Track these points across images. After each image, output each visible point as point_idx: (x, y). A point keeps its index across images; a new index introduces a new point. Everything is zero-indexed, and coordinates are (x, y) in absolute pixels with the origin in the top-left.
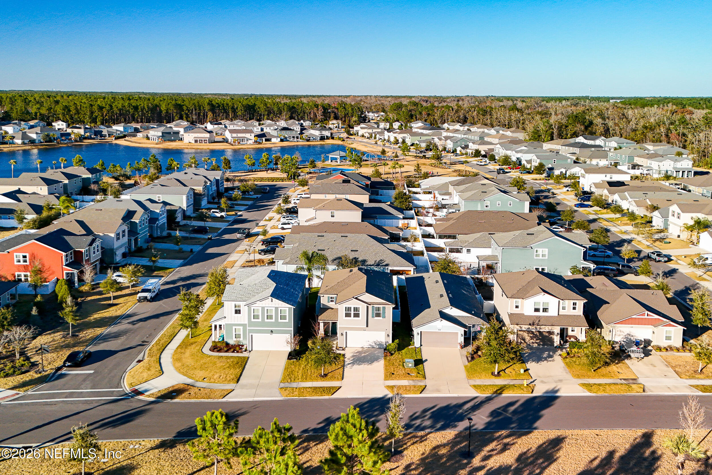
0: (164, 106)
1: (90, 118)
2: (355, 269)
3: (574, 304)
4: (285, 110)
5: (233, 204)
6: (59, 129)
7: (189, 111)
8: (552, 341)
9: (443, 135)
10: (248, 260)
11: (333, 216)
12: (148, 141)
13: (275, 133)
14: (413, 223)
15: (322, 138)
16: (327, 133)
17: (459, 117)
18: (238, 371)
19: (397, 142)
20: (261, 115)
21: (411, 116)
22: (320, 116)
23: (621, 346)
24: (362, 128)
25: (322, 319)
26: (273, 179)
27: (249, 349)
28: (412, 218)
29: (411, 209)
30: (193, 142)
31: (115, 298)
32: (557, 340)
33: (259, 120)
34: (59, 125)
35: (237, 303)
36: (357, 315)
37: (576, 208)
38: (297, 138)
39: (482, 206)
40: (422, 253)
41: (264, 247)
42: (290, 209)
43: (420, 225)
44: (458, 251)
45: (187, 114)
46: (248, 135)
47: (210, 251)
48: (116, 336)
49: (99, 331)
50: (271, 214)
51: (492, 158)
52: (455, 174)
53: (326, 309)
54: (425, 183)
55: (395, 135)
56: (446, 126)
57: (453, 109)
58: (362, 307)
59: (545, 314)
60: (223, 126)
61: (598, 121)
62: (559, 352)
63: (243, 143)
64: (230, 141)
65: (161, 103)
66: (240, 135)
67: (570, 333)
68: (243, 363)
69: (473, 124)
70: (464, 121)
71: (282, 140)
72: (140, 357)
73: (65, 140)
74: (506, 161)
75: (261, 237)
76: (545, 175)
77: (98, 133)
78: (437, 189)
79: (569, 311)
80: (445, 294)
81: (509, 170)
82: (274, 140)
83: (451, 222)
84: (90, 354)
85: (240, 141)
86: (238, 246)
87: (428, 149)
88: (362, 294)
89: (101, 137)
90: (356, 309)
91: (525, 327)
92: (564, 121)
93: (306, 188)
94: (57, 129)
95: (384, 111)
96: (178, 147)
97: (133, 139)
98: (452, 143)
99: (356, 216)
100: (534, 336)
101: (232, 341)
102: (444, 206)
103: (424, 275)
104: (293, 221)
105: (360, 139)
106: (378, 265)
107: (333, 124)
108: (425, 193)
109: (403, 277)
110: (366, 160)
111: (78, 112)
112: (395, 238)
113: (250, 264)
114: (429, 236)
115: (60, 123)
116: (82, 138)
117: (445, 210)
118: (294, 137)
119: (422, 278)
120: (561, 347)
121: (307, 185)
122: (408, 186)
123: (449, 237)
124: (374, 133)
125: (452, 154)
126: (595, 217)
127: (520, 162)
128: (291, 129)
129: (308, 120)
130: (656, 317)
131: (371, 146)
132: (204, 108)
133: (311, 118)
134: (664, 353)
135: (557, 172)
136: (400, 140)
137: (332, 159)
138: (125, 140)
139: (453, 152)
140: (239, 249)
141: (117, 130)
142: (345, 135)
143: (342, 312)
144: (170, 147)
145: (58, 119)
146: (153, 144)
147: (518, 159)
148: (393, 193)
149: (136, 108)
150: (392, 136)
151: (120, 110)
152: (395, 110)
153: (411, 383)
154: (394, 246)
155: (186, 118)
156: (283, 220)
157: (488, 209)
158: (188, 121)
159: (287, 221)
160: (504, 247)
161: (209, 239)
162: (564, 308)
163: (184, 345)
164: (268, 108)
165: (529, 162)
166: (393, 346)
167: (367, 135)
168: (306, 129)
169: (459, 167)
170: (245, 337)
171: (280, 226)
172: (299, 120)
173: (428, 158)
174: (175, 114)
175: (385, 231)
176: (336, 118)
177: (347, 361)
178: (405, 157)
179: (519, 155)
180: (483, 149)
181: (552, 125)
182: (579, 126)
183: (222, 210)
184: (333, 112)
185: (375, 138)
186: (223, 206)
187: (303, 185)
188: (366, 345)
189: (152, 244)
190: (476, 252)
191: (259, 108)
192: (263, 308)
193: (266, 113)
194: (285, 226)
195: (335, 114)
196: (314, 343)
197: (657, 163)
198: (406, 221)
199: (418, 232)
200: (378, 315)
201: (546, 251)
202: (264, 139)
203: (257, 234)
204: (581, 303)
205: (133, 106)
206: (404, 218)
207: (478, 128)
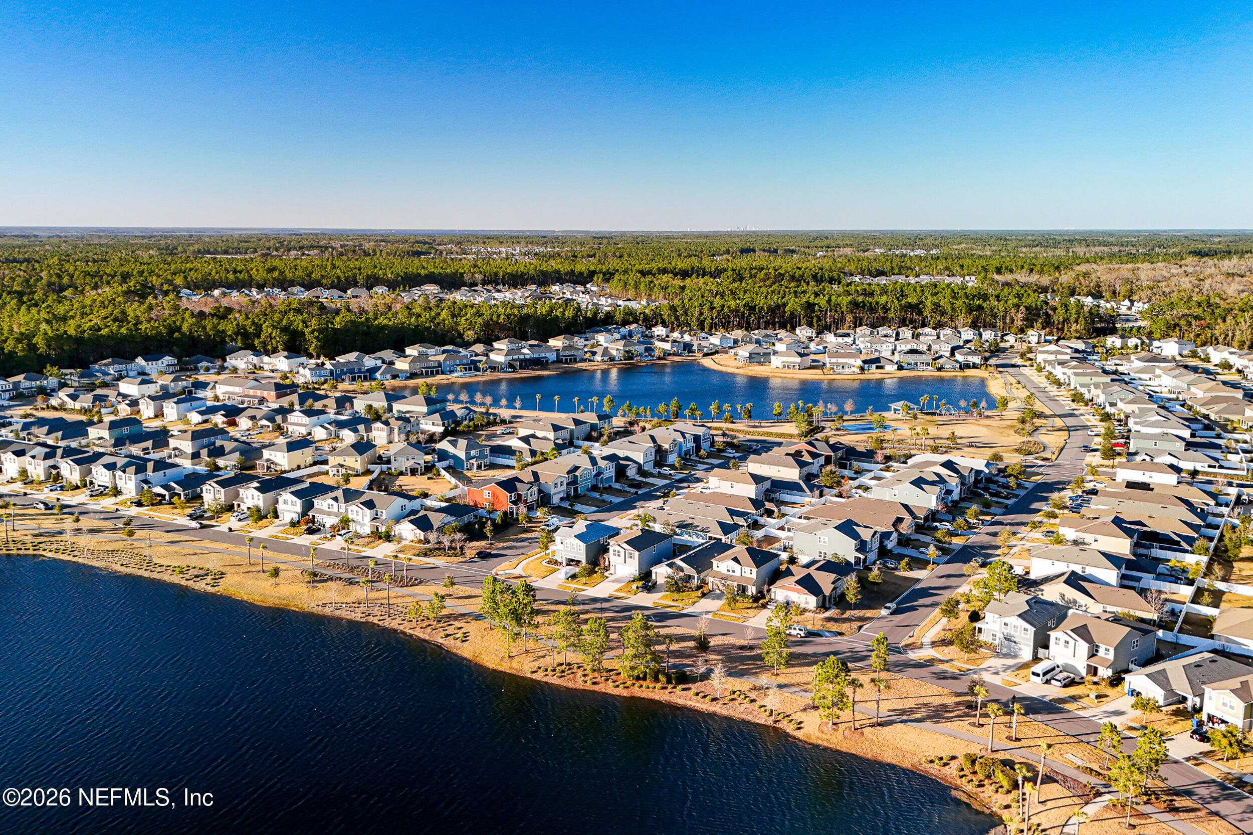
3: (751, 570)
11: (732, 487)
12: (733, 363)
16: (975, 360)
18: (548, 574)
34: (657, 331)
38: (927, 364)
48: (514, 548)
58: (622, 551)
59: (733, 574)
63: (841, 371)
71: (900, 369)
72: (512, 560)
73: (647, 356)
77: (690, 347)
79: (747, 574)
82: (888, 368)
89: (689, 352)
91: (718, 580)
97: (721, 358)
100: (724, 586)
101: (559, 560)
107: (1031, 335)
115: (661, 328)
116: (668, 354)
118: (922, 363)
138: (712, 359)
141: (712, 343)
144: (750, 374)
149: (752, 308)
162: (745, 572)
163: (538, 558)
186: (678, 464)
192: (571, 542)
200: (631, 557)
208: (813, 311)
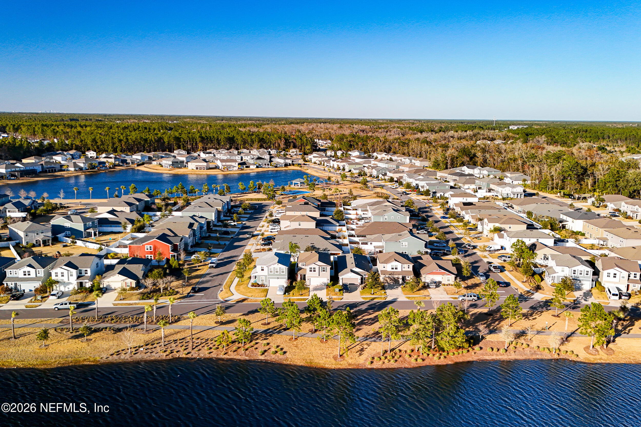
0: (166, 139)
1: (112, 148)
2: (313, 252)
3: (409, 266)
4: (257, 140)
5: (240, 217)
6: (91, 157)
7: (185, 142)
8: (399, 281)
9: (372, 163)
10: (257, 248)
11: (300, 225)
12: (161, 168)
13: (252, 161)
14: (344, 228)
15: (286, 165)
16: (289, 161)
17: (385, 147)
18: (265, 293)
19: (339, 169)
20: (238, 144)
21: (351, 146)
22: (282, 146)
23: (428, 284)
24: (314, 157)
25: (299, 273)
26: (258, 200)
27: (268, 286)
28: (344, 226)
29: (344, 220)
30: (195, 169)
31: (199, 266)
32: (401, 281)
33: (237, 149)
34: (91, 154)
35: (262, 266)
36: (314, 271)
37: (440, 219)
38: (268, 165)
39: (383, 219)
40: (347, 245)
41: (263, 242)
42: (274, 220)
43: (348, 230)
44: (366, 244)
45: (183, 145)
46: (233, 164)
47: (236, 244)
48: (207, 282)
49: (197, 280)
50: (262, 223)
51: (401, 184)
52: (375, 195)
53: (301, 269)
54: (354, 203)
55: (338, 163)
56: (375, 154)
57: (381, 141)
58: (317, 267)
59: (396, 270)
60: (213, 155)
61: (479, 154)
62: (401, 286)
63: (230, 169)
64: (221, 168)
65: (164, 136)
66: (228, 164)
67: (407, 278)
68: (267, 291)
69: (395, 153)
70: (388, 151)
71: (257, 167)
72: (221, 289)
73: (102, 167)
74: (408, 186)
75: (260, 237)
76: (431, 196)
77: (124, 161)
78: (361, 207)
79: (406, 269)
80: (354, 263)
81: (410, 192)
82: (252, 167)
83: (365, 228)
84: (199, 288)
85: (228, 168)
86: (249, 242)
87: (360, 175)
88: (317, 262)
89: (126, 164)
90: (314, 268)
91: (387, 276)
92: (456, 154)
93: (281, 205)
94: (89, 157)
95: (331, 139)
96: (185, 173)
97: (150, 166)
98: (376, 171)
99: (312, 225)
100: (391, 279)
101: (260, 283)
102: (363, 219)
103: (346, 255)
104: (276, 228)
105: (313, 165)
106: (324, 250)
107: (292, 151)
108: (353, 210)
109: (336, 256)
110: (317, 185)
111: (103, 144)
112: (334, 237)
113: (258, 251)
114: (352, 236)
115: (92, 152)
116: (115, 165)
117: (363, 221)
118: (265, 164)
119: (345, 256)
120: (402, 284)
121: (281, 204)
122: (344, 205)
123: (363, 236)
124: (323, 161)
125: (376, 179)
126: (449, 224)
127: (418, 186)
128: (263, 159)
129: (273, 149)
130: (443, 271)
131: (321, 171)
132: (196, 140)
133: (276, 147)
134: (446, 286)
135: (438, 195)
136: (341, 168)
137: (295, 184)
138: (145, 167)
139: (377, 178)
140: (249, 243)
141: (137, 159)
142: (301, 162)
143: (308, 270)
144: (179, 173)
145: (89, 150)
146: (167, 170)
147: (417, 184)
148: (335, 209)
149: (146, 140)
150: (335, 164)
151: (134, 142)
152: (338, 141)
153: (337, 297)
154: (333, 241)
155: (183, 147)
156: (271, 227)
157: (387, 221)
158: (184, 150)
159: (273, 228)
160: (386, 242)
161: (232, 238)
162: (404, 268)
163: (238, 285)
164: (244, 139)
165: (423, 187)
166: (330, 284)
167: (318, 162)
168: (273, 157)
169: (378, 190)
170: (266, 281)
171: (270, 230)
172: (266, 149)
173: (359, 182)
174: (174, 145)
175: (328, 233)
176: (295, 147)
177: (311, 290)
178: (343, 182)
179: (417, 182)
180: (396, 176)
181: (446, 157)
182: (465, 157)
183: (234, 221)
184: (293, 142)
185: (324, 165)
186: (235, 218)
187: (279, 204)
188: (319, 284)
189: (202, 241)
190: (375, 244)
191: (237, 139)
192: (274, 268)
193: (243, 143)
194: (273, 231)
195: (294, 143)
196: (296, 283)
197: (501, 189)
198: (340, 227)
199: (346, 234)
200: (324, 271)
201: (407, 243)
202: (245, 166)
203: (257, 235)
204: (411, 265)
205: (144, 139)
206: (339, 226)
207: (397, 157)
208: (180, 142)
